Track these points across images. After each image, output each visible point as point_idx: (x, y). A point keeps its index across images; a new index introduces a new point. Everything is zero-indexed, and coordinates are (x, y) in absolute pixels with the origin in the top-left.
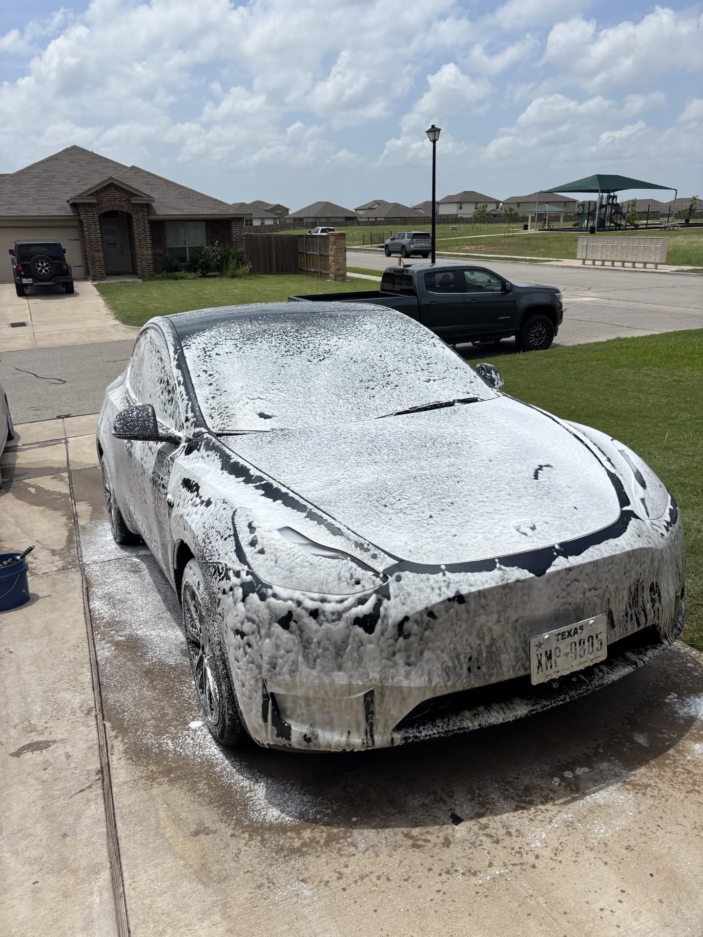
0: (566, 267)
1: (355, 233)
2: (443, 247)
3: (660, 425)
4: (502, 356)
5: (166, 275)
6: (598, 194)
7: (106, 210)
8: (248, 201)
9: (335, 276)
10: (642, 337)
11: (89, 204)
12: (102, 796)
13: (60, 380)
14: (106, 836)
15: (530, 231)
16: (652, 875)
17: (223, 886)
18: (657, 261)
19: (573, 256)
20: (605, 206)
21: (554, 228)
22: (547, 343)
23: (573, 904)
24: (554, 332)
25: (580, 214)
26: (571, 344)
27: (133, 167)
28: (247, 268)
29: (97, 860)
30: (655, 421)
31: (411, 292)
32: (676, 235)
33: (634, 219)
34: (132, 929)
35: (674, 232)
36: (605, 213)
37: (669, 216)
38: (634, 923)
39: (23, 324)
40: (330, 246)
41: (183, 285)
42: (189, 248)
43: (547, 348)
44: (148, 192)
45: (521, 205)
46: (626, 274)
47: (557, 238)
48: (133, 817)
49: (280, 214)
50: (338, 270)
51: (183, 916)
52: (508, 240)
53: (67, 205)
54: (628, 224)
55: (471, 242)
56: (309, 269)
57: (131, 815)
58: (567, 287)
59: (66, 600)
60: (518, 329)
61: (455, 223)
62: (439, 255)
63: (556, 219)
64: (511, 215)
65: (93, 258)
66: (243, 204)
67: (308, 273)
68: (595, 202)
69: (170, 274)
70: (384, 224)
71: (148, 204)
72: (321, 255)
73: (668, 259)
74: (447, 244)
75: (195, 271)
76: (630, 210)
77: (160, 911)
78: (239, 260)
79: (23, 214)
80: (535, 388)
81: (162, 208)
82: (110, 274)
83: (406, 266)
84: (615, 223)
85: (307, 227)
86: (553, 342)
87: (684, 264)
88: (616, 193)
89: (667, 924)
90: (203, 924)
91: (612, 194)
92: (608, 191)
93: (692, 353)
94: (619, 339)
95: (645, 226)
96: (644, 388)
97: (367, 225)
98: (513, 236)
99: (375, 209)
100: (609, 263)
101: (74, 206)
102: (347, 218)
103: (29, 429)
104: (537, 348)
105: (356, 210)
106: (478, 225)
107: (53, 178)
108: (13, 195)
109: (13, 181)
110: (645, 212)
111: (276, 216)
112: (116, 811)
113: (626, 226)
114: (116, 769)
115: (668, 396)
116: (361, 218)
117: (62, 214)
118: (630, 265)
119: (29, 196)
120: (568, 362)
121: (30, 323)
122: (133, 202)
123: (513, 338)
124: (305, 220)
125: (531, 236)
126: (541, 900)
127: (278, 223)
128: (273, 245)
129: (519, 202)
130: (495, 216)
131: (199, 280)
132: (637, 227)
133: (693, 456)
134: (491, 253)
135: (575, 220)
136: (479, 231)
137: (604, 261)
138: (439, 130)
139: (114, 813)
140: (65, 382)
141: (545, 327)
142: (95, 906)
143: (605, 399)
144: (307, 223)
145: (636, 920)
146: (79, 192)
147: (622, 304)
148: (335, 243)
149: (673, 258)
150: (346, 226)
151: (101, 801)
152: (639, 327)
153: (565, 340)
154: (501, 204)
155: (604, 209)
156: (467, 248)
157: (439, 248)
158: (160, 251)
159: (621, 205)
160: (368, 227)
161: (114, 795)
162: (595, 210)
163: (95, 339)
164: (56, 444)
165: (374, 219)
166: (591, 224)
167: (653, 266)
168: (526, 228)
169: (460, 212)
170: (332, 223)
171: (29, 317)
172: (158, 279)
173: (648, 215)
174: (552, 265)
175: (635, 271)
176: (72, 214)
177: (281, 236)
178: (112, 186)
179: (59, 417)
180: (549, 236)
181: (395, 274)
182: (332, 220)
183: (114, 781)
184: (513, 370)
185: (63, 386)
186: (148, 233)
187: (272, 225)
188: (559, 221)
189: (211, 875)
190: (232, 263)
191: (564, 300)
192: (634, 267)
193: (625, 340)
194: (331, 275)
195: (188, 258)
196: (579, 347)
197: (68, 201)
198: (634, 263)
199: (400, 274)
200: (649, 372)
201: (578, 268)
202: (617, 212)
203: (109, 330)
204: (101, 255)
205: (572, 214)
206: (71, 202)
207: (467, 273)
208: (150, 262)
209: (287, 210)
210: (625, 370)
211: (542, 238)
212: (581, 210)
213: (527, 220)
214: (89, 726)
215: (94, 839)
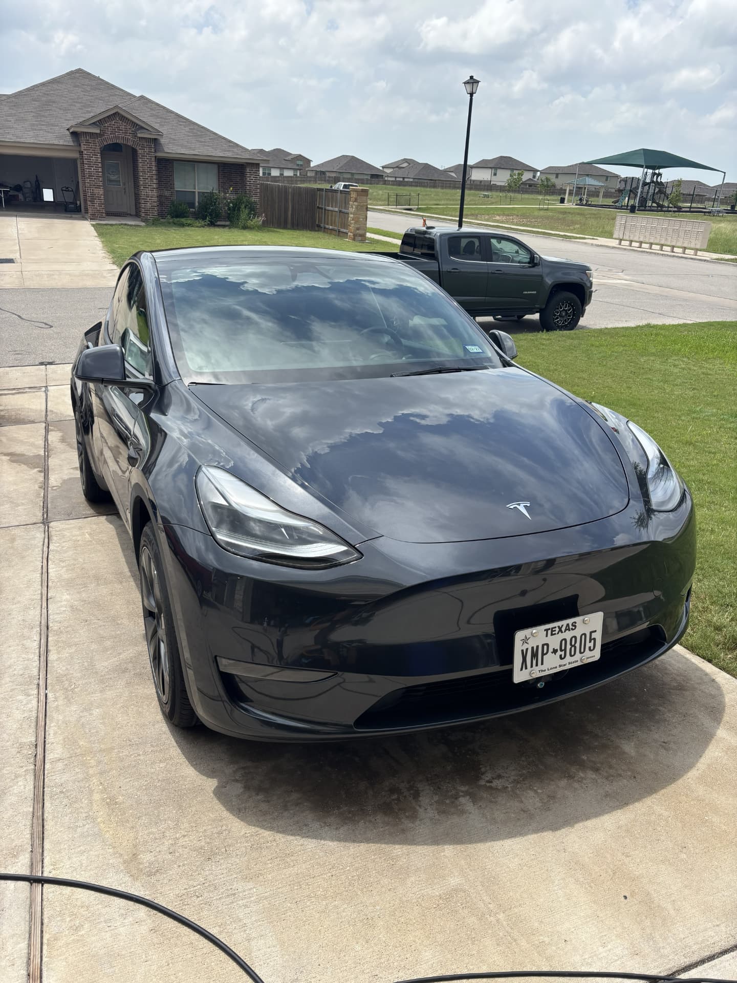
0: (601, 246)
1: (380, 192)
2: (472, 215)
3: (683, 418)
4: (524, 333)
5: (171, 221)
6: (642, 169)
7: (109, 142)
8: (268, 149)
9: (354, 235)
10: (673, 325)
11: (91, 134)
12: (32, 772)
13: (46, 324)
14: (30, 816)
15: (566, 205)
16: (625, 897)
17: (153, 880)
18: (698, 247)
19: (610, 235)
20: (649, 184)
21: (593, 203)
22: (571, 323)
23: (536, 924)
24: (581, 313)
25: (622, 191)
26: (598, 327)
27: (142, 97)
28: (260, 220)
29: (17, 842)
30: (679, 413)
31: (432, 257)
32: (721, 221)
33: (678, 201)
34: (45, 921)
35: (719, 218)
36: (648, 192)
37: (714, 200)
38: (601, 949)
39: (10, 261)
40: (351, 203)
41: (190, 232)
42: (198, 192)
43: (572, 329)
44: (156, 126)
45: (559, 176)
46: (663, 258)
47: (594, 214)
48: (64, 797)
49: (301, 165)
50: (358, 229)
51: (104, 911)
52: (542, 213)
53: (68, 133)
54: (671, 205)
55: (503, 212)
56: (327, 226)
57: (62, 795)
58: (600, 267)
59: (23, 558)
60: (544, 307)
61: (487, 190)
62: (467, 222)
63: (595, 194)
64: (548, 186)
65: (93, 194)
66: (261, 151)
67: (325, 230)
68: (639, 179)
69: (176, 220)
70: (411, 186)
71: (155, 139)
72: (340, 212)
73: (709, 246)
74: (477, 212)
75: (204, 218)
76: (674, 190)
77: (79, 903)
78: (251, 211)
79: (18, 140)
80: (556, 370)
81: (171, 146)
82: (110, 214)
83: (429, 228)
84: (658, 204)
85: (329, 182)
86: (579, 323)
87: (725, 252)
88: (661, 171)
89: (637, 952)
90: (126, 921)
91: (657, 171)
92: (653, 168)
93: (724, 346)
94: (648, 326)
95: (688, 209)
96: (671, 378)
97: (393, 185)
98: (547, 209)
99: (403, 168)
100: (647, 246)
101: (75, 134)
102: (373, 176)
103: (7, 373)
104: (562, 328)
105: (383, 167)
106: (512, 195)
107: (54, 102)
108: (9, 118)
109: (10, 102)
110: (690, 195)
111: (297, 168)
112: (45, 789)
113: (668, 207)
114: (53, 743)
115: (694, 389)
116: (388, 176)
117: (61, 143)
118: (669, 249)
119: (26, 120)
120: (593, 345)
121: (19, 261)
122: (139, 135)
123: (536, 316)
124: (328, 174)
125: (568, 211)
126: (501, 916)
127: (298, 175)
128: (290, 197)
129: (557, 172)
130: (530, 185)
131: (207, 229)
132: (679, 210)
133: (715, 453)
134: (523, 225)
135: (615, 197)
136: (512, 201)
137: (641, 243)
138: (478, 82)
139: (43, 791)
140: (51, 327)
141: (573, 307)
142: (7, 892)
143: (628, 387)
144: (329, 177)
145: (604, 945)
146: (81, 120)
147: (657, 290)
148: (356, 200)
149: (713, 245)
150: (371, 184)
151: (30, 778)
152: (672, 315)
153: (592, 323)
154: (538, 174)
155: (647, 187)
156: (498, 218)
157: (467, 215)
158: (167, 193)
159: (665, 185)
160: (395, 187)
161: (46, 772)
162: (637, 188)
163: (90, 283)
164: (34, 392)
165: (401, 179)
166: (631, 202)
167: (692, 252)
168: (562, 201)
169: (494, 178)
170: (356, 179)
171: (19, 253)
172: (163, 224)
173: (692, 198)
174: (586, 243)
175: (674, 256)
176: (72, 144)
177: (300, 188)
178: (116, 116)
179: (42, 364)
180: (586, 212)
181: (416, 235)
182: (356, 177)
183: (49, 757)
184: (534, 350)
185: (50, 331)
186: (154, 172)
187: (291, 177)
188: (598, 196)
189: (141, 866)
190: (244, 214)
191: (594, 280)
192: (673, 252)
193: (655, 327)
194: (349, 234)
195: (197, 204)
196: (606, 331)
197: (68, 129)
198: (673, 247)
199: (422, 236)
200: (677, 363)
201: (614, 248)
202: (660, 192)
203: (105, 275)
204: (101, 192)
205: (613, 191)
206: (71, 131)
207: (494, 241)
208: (155, 204)
209: (309, 161)
210: (652, 358)
211: (578, 214)
212: (622, 186)
213: (565, 193)
214: (29, 695)
215: (16, 819)
